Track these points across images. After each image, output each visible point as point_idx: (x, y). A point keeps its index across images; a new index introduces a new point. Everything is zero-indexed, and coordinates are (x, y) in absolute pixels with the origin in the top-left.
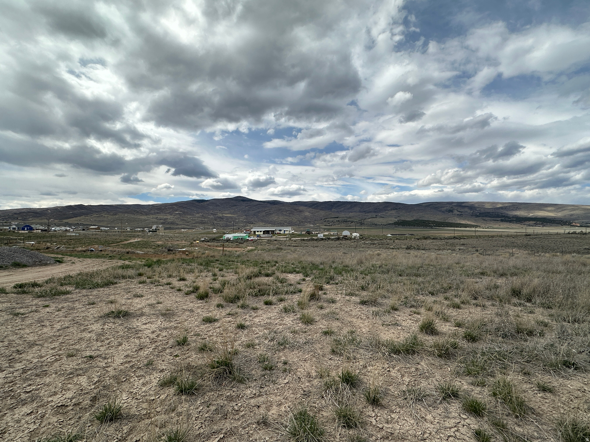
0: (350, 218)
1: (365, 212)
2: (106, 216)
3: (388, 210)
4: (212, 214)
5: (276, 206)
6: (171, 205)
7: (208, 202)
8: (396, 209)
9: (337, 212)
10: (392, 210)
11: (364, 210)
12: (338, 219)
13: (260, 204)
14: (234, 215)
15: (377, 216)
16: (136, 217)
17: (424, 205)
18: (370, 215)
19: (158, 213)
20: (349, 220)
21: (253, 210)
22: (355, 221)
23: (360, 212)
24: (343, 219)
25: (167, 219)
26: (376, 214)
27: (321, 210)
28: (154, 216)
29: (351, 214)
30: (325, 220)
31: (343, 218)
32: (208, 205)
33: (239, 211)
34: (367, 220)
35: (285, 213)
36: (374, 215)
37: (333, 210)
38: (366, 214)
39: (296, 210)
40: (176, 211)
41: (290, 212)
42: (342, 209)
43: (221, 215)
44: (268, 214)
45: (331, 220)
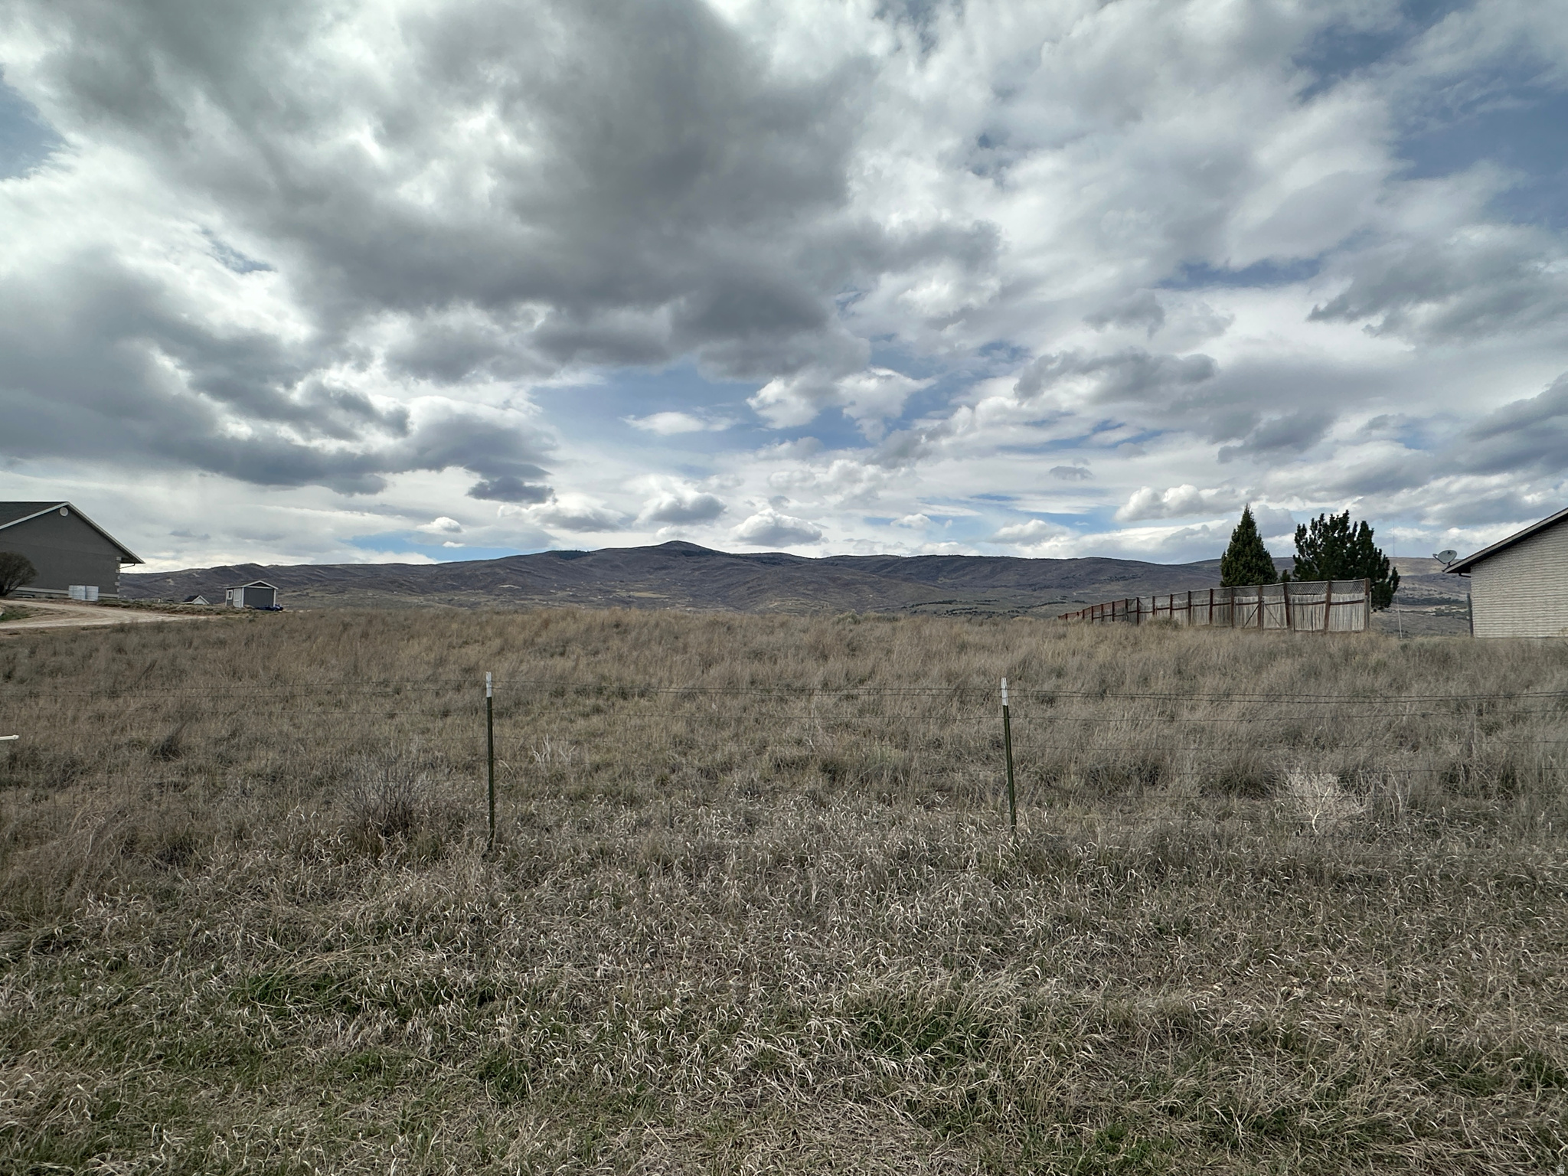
0: (988, 602)
1: (1034, 587)
2: (318, 594)
3: (1100, 582)
4: (600, 590)
5: (778, 568)
6: (489, 566)
7: (590, 558)
8: (1124, 579)
9: (953, 586)
10: (1111, 580)
11: (1030, 582)
12: (950, 607)
13: (734, 564)
14: (660, 593)
15: (1065, 597)
16: (396, 598)
17: (1206, 566)
18: (1046, 596)
19: (454, 588)
20: (983, 608)
21: (713, 582)
22: (1001, 611)
23: (1019, 586)
24: (967, 606)
25: (479, 603)
26: (1065, 593)
27: (905, 580)
28: (443, 596)
29: (990, 594)
30: (913, 609)
31: (967, 603)
32: (591, 566)
33: (675, 584)
34: (1035, 610)
35: (802, 590)
36: (1057, 593)
37: (941, 580)
38: (1035, 594)
39: (834, 580)
40: (504, 581)
41: (816, 586)
42: (967, 578)
43: (624, 594)
44: (755, 592)
45: (933, 608)
